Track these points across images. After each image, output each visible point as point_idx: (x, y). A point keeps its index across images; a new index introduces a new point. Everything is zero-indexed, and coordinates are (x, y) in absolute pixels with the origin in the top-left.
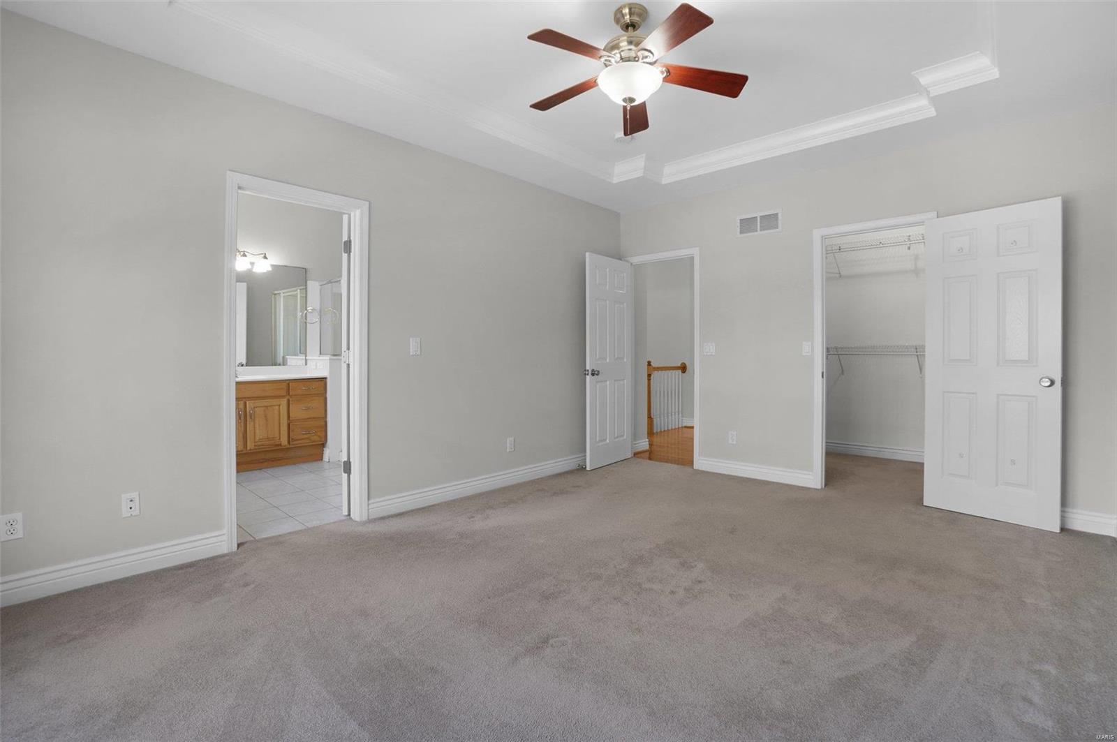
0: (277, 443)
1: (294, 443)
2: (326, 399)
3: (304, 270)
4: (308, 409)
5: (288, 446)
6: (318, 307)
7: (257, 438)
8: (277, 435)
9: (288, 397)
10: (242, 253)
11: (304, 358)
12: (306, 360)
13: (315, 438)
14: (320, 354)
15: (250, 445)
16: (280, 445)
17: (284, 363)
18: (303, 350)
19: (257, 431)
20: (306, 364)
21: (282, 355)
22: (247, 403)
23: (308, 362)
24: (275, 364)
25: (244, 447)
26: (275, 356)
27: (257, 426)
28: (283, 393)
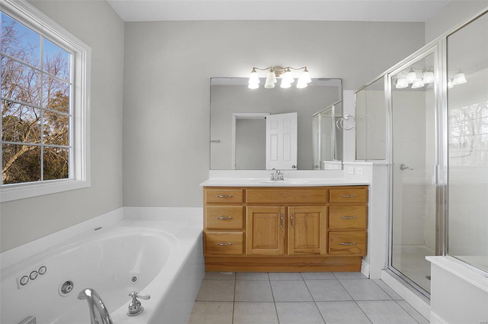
0: (315, 252)
1: (333, 253)
2: (367, 208)
3: (341, 80)
4: (348, 218)
5: (327, 255)
6: (353, 114)
7: (297, 243)
8: (316, 243)
9: (328, 204)
10: (286, 69)
11: (341, 163)
12: (343, 165)
13: (354, 250)
14: (356, 159)
15: (290, 251)
16: (319, 254)
17: (322, 167)
18: (339, 156)
19: (297, 238)
20: (342, 169)
21: (319, 160)
22: (289, 208)
23: (345, 167)
24: (313, 168)
25: (285, 252)
26: (312, 160)
27: (297, 232)
28: (324, 200)
